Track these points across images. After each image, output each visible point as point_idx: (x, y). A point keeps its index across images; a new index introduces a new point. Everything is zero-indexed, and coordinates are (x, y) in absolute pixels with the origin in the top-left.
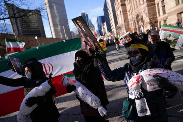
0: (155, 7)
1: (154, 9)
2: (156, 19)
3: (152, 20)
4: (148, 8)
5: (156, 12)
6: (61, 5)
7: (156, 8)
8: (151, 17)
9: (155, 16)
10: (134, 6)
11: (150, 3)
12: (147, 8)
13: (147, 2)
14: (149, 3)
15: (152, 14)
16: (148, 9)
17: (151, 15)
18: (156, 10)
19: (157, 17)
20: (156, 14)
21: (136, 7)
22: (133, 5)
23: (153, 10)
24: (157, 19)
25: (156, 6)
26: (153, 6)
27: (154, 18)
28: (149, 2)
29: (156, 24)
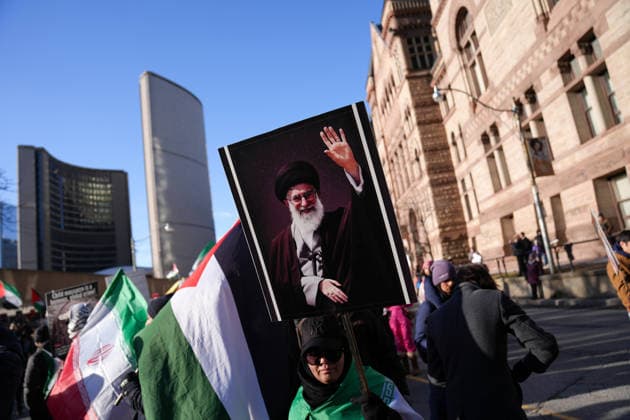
0: (457, 189)
1: (453, 197)
2: (462, 229)
3: (448, 229)
4: (434, 192)
5: (460, 205)
6: (195, 161)
7: (458, 192)
8: (446, 221)
9: (459, 220)
10: (402, 182)
11: (441, 176)
12: (429, 190)
13: (429, 174)
14: (436, 177)
15: (447, 211)
16: (435, 196)
17: (444, 213)
18: (459, 198)
19: (464, 223)
20: (462, 211)
21: (406, 185)
22: (398, 179)
23: (451, 200)
24: (465, 229)
25: (460, 185)
26: (448, 187)
27: (454, 224)
28: (435, 173)
29: (464, 245)
